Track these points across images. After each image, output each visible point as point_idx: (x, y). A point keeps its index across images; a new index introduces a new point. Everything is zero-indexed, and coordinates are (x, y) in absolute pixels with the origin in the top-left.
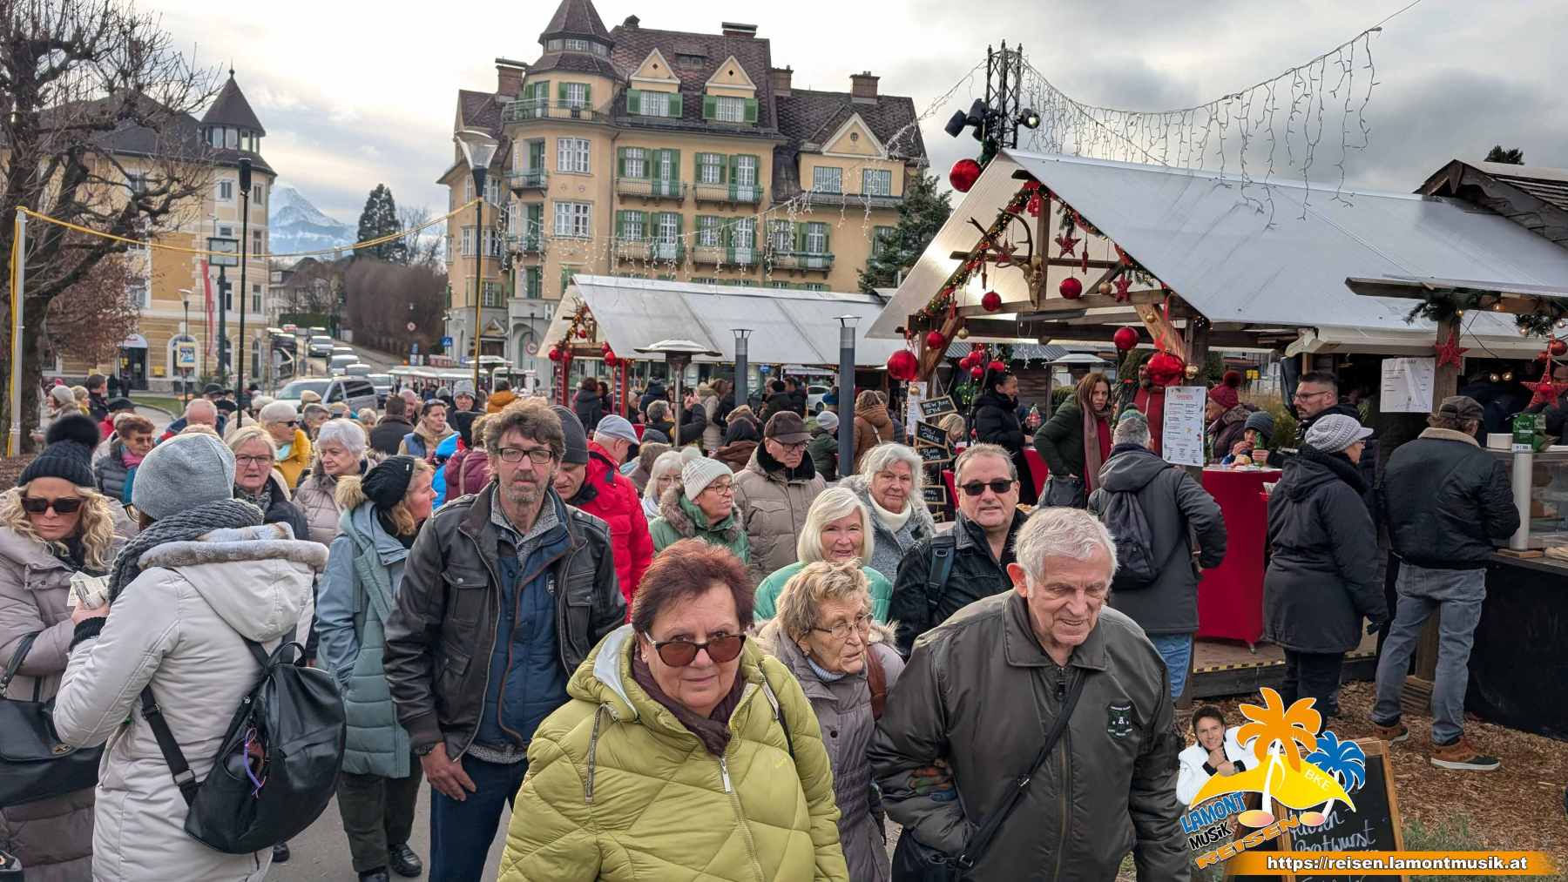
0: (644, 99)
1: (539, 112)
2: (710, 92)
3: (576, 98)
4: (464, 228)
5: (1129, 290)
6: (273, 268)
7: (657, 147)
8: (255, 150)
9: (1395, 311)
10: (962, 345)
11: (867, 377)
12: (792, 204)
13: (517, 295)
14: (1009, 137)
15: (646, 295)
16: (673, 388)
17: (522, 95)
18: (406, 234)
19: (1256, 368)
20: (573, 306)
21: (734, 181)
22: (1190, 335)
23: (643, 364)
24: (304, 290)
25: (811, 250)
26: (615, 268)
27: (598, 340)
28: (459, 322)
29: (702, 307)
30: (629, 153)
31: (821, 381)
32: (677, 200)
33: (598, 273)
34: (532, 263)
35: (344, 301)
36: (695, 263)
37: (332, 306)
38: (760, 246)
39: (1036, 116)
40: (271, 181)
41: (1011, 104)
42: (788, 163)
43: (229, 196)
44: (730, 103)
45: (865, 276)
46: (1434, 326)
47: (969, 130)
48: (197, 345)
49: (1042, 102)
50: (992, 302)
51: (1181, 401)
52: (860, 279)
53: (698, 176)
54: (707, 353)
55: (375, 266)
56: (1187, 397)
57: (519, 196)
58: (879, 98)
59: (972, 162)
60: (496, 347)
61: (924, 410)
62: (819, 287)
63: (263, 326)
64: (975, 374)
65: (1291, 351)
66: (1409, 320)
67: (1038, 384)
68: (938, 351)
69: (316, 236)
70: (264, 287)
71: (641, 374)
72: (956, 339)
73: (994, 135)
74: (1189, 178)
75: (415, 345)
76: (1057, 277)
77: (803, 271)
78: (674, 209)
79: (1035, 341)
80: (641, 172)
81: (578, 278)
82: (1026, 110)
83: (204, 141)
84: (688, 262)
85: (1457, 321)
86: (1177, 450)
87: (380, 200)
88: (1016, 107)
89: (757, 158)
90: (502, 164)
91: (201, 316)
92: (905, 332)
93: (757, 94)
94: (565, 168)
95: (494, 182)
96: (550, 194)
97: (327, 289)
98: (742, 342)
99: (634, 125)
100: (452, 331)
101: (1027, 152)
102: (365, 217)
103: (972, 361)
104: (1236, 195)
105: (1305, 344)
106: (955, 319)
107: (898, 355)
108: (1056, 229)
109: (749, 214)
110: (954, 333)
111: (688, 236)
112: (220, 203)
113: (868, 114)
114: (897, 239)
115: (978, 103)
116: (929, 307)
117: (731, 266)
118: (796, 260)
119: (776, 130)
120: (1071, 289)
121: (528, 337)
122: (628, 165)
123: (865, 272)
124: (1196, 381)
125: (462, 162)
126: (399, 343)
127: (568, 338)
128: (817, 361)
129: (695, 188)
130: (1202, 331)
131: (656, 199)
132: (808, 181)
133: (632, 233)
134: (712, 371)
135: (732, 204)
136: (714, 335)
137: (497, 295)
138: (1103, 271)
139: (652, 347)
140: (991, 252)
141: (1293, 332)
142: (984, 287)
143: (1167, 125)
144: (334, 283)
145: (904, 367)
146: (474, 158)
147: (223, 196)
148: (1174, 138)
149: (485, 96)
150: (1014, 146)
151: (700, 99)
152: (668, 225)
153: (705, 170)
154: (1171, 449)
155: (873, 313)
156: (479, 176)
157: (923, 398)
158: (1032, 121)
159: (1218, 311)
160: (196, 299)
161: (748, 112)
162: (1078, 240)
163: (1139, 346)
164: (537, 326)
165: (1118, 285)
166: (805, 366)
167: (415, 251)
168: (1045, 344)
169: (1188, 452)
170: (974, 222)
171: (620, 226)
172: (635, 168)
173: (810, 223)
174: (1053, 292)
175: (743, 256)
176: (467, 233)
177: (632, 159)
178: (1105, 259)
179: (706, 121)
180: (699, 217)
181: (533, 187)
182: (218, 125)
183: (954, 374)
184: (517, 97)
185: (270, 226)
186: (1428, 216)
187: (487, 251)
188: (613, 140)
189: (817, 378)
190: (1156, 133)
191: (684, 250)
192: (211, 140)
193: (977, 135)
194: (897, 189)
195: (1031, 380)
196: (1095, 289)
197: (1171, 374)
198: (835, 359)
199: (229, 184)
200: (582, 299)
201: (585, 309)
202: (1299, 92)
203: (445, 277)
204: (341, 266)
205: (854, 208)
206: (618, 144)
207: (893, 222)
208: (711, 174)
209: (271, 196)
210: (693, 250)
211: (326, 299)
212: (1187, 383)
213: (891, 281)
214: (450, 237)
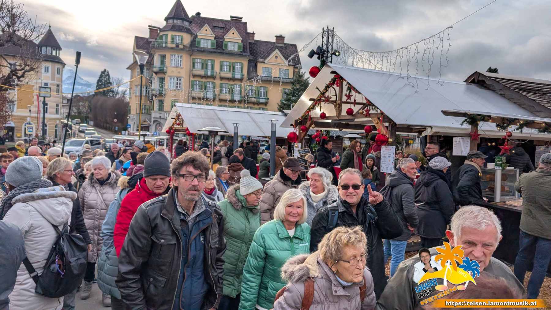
0: (202, 41)
1: (164, 45)
2: (226, 40)
3: (178, 40)
4: (136, 85)
5: (370, 113)
6: (64, 98)
7: (207, 58)
8: (58, 55)
9: (457, 121)
10: (313, 131)
11: (280, 141)
12: (254, 80)
13: (155, 109)
14: (329, 59)
15: (202, 111)
16: (211, 144)
17: (158, 38)
18: (114, 87)
19: (412, 140)
20: (175, 114)
21: (234, 71)
22: (390, 128)
23: (200, 135)
24: (76, 106)
25: (261, 96)
26: (191, 101)
27: (184, 126)
28: (133, 120)
29: (221, 115)
30: (196, 60)
31: (264, 142)
32: (213, 77)
33: (184, 102)
34: (160, 98)
35: (91, 111)
36: (220, 100)
37: (86, 112)
38: (243, 94)
39: (339, 52)
40: (64, 67)
41: (330, 48)
42: (253, 65)
43: (48, 71)
44: (233, 44)
45: (280, 106)
46: (470, 127)
47: (316, 56)
48: (34, 126)
49: (341, 48)
50: (323, 116)
51: (387, 151)
52: (278, 107)
53: (221, 69)
54: (223, 132)
55: (102, 98)
56: (389, 150)
57: (156, 75)
58: (285, 44)
59: (316, 67)
60: (147, 128)
61: (300, 153)
62: (264, 109)
63: (60, 119)
64: (317, 141)
65: (423, 134)
66: (462, 124)
67: (338, 144)
68: (305, 132)
69: (80, 87)
70: (60, 105)
71: (199, 138)
72: (311, 128)
73: (324, 58)
74: (390, 75)
75: (117, 127)
76: (345, 108)
77: (258, 103)
78: (212, 80)
79: (337, 130)
80: (201, 67)
81: (177, 104)
82: (335, 50)
83: (38, 51)
84: (217, 99)
85: (477, 125)
86: (385, 167)
87: (105, 74)
88: (332, 49)
89: (242, 64)
90: (150, 63)
91: (36, 115)
92: (293, 126)
93: (242, 41)
94: (173, 65)
95: (147, 69)
96: (167, 74)
97: (84, 106)
98: (236, 128)
99: (198, 50)
100: (130, 122)
101: (335, 65)
102: (100, 80)
103: (316, 136)
104: (405, 81)
105: (428, 132)
106: (311, 121)
107: (291, 134)
108: (345, 92)
109: (239, 83)
110: (310, 126)
111: (217, 90)
112: (44, 74)
113: (281, 49)
114: (291, 93)
115: (319, 47)
116: (302, 117)
117: (232, 101)
118: (255, 100)
119: (249, 54)
120: (350, 112)
121: (158, 125)
122: (196, 65)
123: (280, 104)
124: (392, 144)
125: (135, 62)
126: (111, 126)
127: (173, 126)
128: (263, 135)
129: (220, 73)
130: (394, 127)
131: (206, 77)
132: (260, 72)
133: (197, 88)
134: (225, 138)
135: (233, 79)
136: (226, 125)
137: (147, 109)
138: (361, 106)
139: (204, 129)
140: (323, 98)
141: (424, 128)
142: (321, 111)
143: (383, 57)
144: (87, 104)
145: (293, 138)
146: (140, 60)
147: (45, 71)
148: (385, 61)
149: (145, 38)
150: (331, 62)
151: (222, 42)
152: (210, 86)
153: (224, 67)
154: (383, 167)
155: (282, 119)
156: (142, 67)
157: (300, 149)
158: (337, 54)
159: (399, 120)
160: (34, 109)
161: (239, 47)
162: (352, 95)
163: (373, 132)
164: (162, 121)
165: (366, 111)
166: (259, 137)
167: (117, 93)
168: (341, 130)
169: (389, 168)
170: (317, 88)
171: (193, 86)
172: (198, 66)
173: (261, 87)
174: (344, 113)
175: (237, 97)
176: (137, 87)
177: (197, 62)
178: (361, 102)
179: (224, 50)
180: (221, 84)
181: (162, 71)
182: (44, 46)
183: (310, 141)
184: (156, 39)
185: (63, 83)
186: (468, 89)
187: (144, 93)
188: (191, 56)
189: (263, 141)
190: (379, 59)
191: (216, 95)
192: (41, 51)
193: (319, 58)
194: (291, 76)
195: (336, 143)
196: (358, 112)
197: (383, 141)
198: (269, 134)
199: (48, 68)
200: (178, 112)
201: (179, 115)
202: (426, 47)
203: (128, 103)
204: (89, 98)
205: (276, 82)
206: (192, 57)
207: (289, 87)
208: (226, 68)
209: (63, 72)
210: (219, 95)
211: (84, 110)
212: (389, 145)
213: (289, 108)
214: (131, 89)
